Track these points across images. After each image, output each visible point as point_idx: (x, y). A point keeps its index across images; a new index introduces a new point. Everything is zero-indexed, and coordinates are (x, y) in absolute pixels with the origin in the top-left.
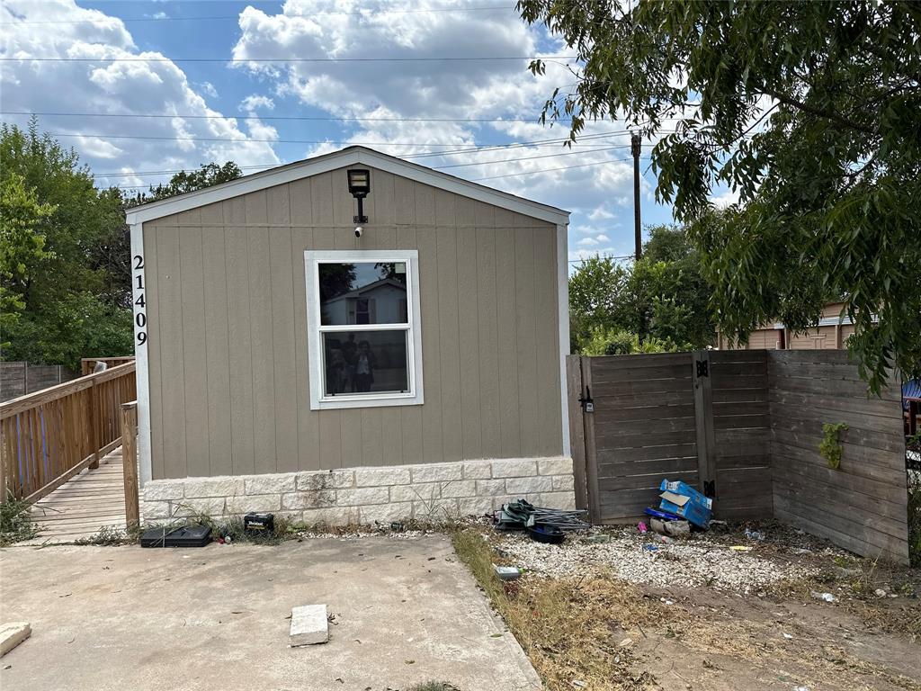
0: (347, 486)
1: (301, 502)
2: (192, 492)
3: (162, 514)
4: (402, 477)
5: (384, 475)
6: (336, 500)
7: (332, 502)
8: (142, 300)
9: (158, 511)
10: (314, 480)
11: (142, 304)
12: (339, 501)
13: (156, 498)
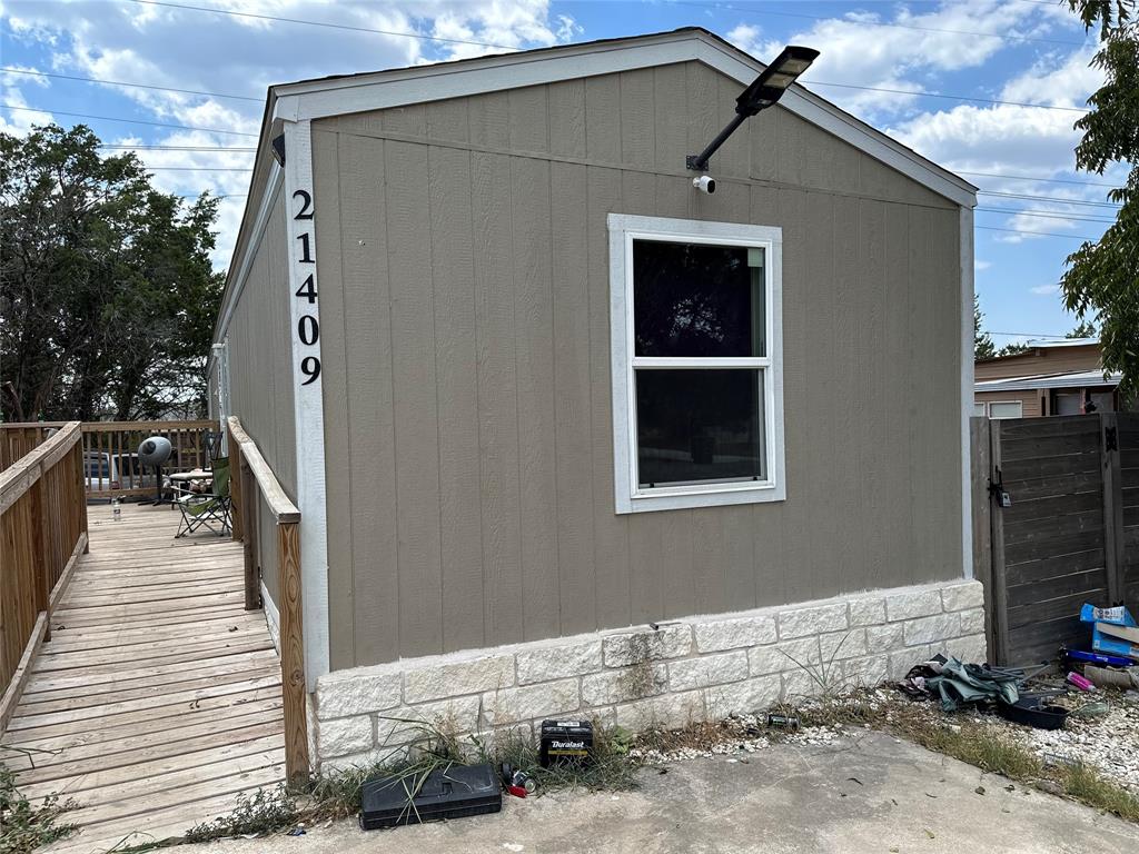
0: (683, 652)
1: (613, 690)
2: (418, 690)
3: (359, 743)
4: (765, 631)
5: (737, 630)
6: (667, 681)
7: (661, 684)
8: (311, 287)
9: (351, 739)
10: (632, 647)
11: (311, 296)
12: (672, 682)
13: (346, 711)
